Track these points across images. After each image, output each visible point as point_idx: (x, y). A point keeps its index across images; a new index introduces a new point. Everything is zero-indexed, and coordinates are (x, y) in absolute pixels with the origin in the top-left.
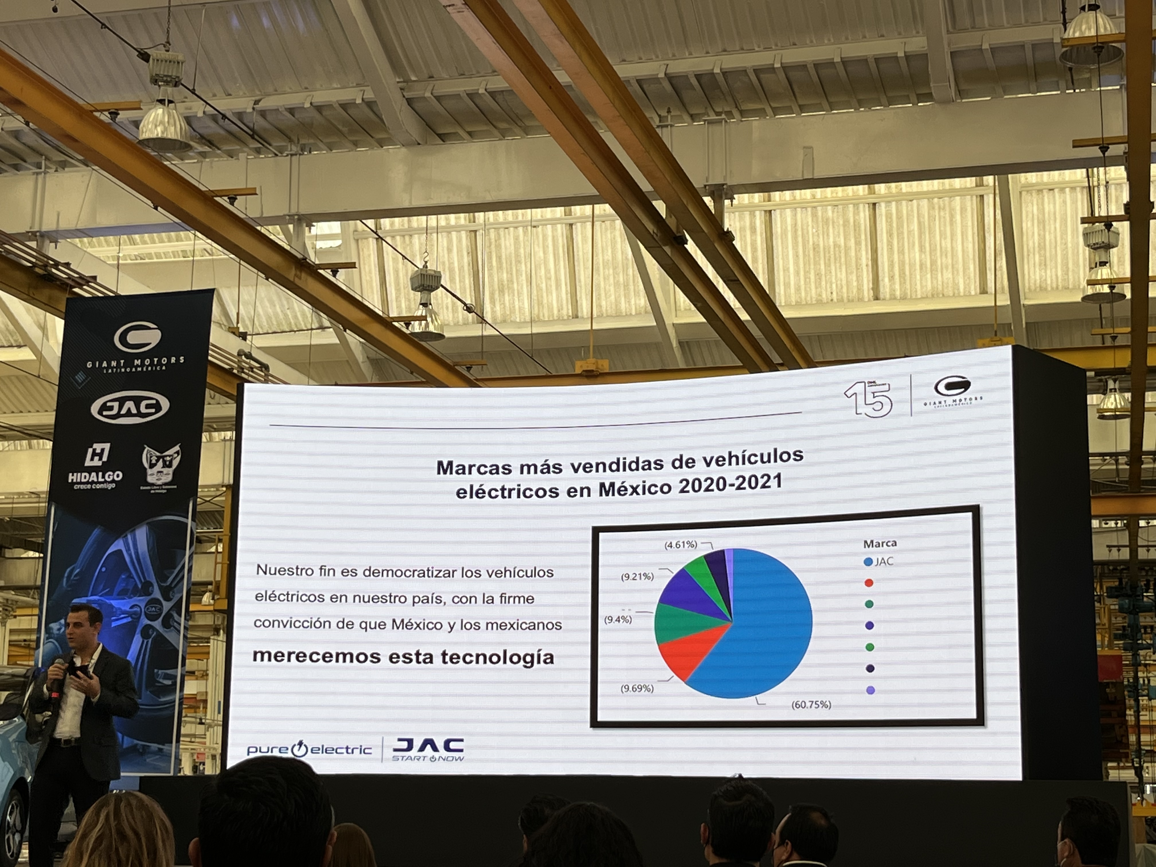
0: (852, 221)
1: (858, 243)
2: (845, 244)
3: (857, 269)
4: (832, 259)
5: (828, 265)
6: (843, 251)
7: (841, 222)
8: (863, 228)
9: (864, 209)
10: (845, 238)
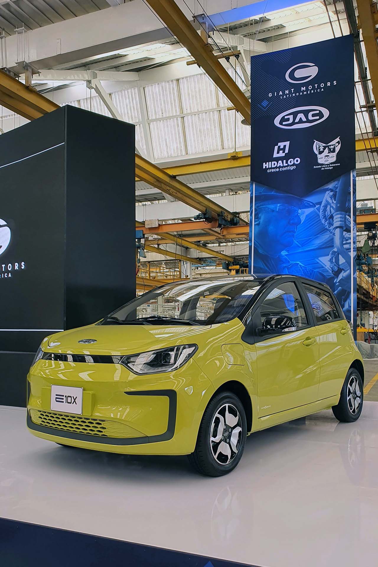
0: (212, 119)
1: (215, 127)
2: (211, 128)
3: (216, 137)
4: (206, 134)
5: (205, 137)
6: (210, 131)
7: (209, 120)
8: (216, 121)
9: (216, 114)
10: (210, 126)
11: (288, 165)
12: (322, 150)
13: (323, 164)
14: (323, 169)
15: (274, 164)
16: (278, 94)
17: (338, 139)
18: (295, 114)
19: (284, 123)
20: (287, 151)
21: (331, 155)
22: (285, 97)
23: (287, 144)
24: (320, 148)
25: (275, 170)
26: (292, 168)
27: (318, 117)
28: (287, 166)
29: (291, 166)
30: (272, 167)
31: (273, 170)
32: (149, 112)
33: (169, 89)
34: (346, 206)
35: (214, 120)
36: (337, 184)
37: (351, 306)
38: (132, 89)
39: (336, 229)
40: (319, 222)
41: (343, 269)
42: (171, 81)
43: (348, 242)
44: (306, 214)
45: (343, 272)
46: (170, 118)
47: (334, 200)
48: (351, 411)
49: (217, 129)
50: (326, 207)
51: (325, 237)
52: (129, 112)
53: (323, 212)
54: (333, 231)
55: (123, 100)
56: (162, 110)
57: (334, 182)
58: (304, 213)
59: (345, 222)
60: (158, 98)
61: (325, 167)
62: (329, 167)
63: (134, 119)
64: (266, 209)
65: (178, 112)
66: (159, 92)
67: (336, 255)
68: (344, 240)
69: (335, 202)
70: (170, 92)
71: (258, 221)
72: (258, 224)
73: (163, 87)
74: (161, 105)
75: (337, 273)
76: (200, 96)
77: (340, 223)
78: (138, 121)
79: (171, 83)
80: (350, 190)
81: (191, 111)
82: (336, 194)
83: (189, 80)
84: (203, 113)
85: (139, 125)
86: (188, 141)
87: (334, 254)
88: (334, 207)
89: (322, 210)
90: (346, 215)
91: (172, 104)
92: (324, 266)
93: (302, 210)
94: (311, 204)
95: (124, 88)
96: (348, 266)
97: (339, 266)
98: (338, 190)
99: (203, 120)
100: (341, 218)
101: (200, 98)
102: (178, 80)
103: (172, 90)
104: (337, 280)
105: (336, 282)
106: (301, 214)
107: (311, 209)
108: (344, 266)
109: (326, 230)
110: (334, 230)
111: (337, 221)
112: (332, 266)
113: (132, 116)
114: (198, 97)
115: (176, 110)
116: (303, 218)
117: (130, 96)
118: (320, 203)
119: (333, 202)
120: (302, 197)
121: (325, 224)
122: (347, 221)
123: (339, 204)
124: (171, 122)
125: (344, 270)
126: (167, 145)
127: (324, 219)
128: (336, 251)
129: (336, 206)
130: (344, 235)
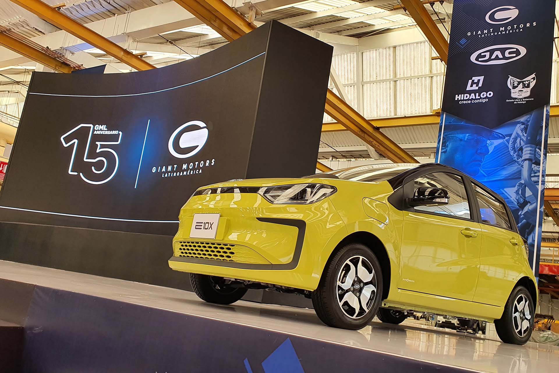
0: (424, 84)
1: (426, 92)
3: (425, 101)
4: (417, 98)
5: (415, 100)
6: (420, 95)
7: (420, 85)
8: (427, 87)
9: (428, 80)
10: (421, 91)
11: (481, 98)
12: (516, 85)
13: (516, 99)
14: (515, 103)
15: (467, 96)
16: (477, 33)
17: (533, 76)
18: (492, 52)
19: (480, 59)
20: (480, 85)
21: (525, 90)
22: (483, 36)
23: (482, 78)
24: (514, 83)
25: (467, 102)
26: (484, 100)
27: (515, 55)
28: (479, 99)
29: (483, 98)
30: (464, 99)
31: (464, 102)
32: (364, 75)
33: (386, 55)
34: (537, 140)
35: (425, 86)
36: (529, 118)
37: (535, 241)
38: (351, 54)
39: (525, 161)
40: (508, 153)
41: (529, 201)
42: (389, 48)
43: (536, 174)
44: (495, 145)
45: (529, 204)
46: (383, 81)
47: (524, 132)
48: (516, 331)
49: (428, 94)
50: (515, 139)
51: (512, 169)
52: (346, 74)
53: (512, 144)
54: (521, 162)
55: (342, 63)
56: (376, 74)
57: (526, 115)
58: (493, 144)
59: (535, 155)
60: (375, 62)
61: (519, 101)
62: (522, 101)
63: (349, 81)
64: (454, 138)
65: (392, 76)
66: (376, 57)
67: (523, 187)
68: (532, 172)
69: (525, 135)
70: (386, 57)
71: (445, 149)
72: (445, 152)
73: (380, 53)
74: (376, 69)
75: (522, 206)
76: (414, 62)
77: (529, 155)
78: (353, 83)
79: (388, 50)
80: (543, 124)
81: (404, 76)
82: (528, 128)
83: (405, 48)
84: (415, 78)
85: (354, 86)
86: (398, 103)
87: (520, 185)
88: (525, 139)
89: (512, 142)
90: (537, 148)
91: (386, 68)
92: (509, 197)
93: (491, 141)
94: (501, 136)
95: (344, 52)
96: (535, 199)
97: (525, 198)
98: (529, 124)
99: (415, 85)
100: (530, 150)
101: (414, 65)
102: (395, 47)
103: (388, 56)
104: (522, 212)
105: (521, 214)
106: (490, 145)
107: (500, 141)
108: (530, 199)
109: (515, 162)
110: (523, 162)
111: (527, 153)
112: (517, 198)
113: (348, 78)
114: (412, 63)
115: (390, 75)
116: (491, 149)
117: (349, 59)
118: (510, 135)
119: (523, 135)
120: (492, 129)
121: (514, 155)
122: (537, 154)
123: (530, 137)
124: (384, 85)
125: (530, 203)
126: (377, 106)
127: (513, 151)
128: (523, 183)
129: (527, 138)
130: (532, 167)
